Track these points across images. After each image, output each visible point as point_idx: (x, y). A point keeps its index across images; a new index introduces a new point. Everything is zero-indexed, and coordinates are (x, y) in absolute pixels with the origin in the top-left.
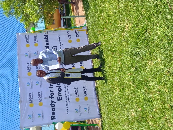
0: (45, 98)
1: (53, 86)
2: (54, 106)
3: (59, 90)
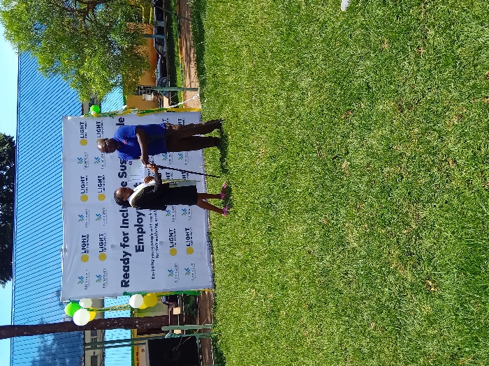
0: (113, 246)
1: (128, 223)
2: (128, 262)
3: (139, 232)
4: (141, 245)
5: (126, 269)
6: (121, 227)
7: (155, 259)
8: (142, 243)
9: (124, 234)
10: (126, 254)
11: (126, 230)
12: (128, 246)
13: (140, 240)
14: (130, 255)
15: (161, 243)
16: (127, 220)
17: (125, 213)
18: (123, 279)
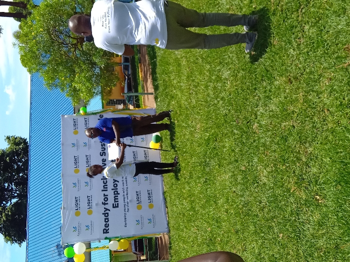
0: (97, 205)
1: (107, 188)
2: (108, 216)
3: (115, 194)
4: (116, 203)
5: (107, 220)
6: (103, 191)
7: (127, 213)
8: (118, 201)
9: (104, 195)
10: (107, 209)
11: (106, 193)
12: (107, 204)
13: (116, 199)
14: (109, 210)
15: (131, 201)
16: (107, 185)
17: (105, 180)
18: (105, 228)
